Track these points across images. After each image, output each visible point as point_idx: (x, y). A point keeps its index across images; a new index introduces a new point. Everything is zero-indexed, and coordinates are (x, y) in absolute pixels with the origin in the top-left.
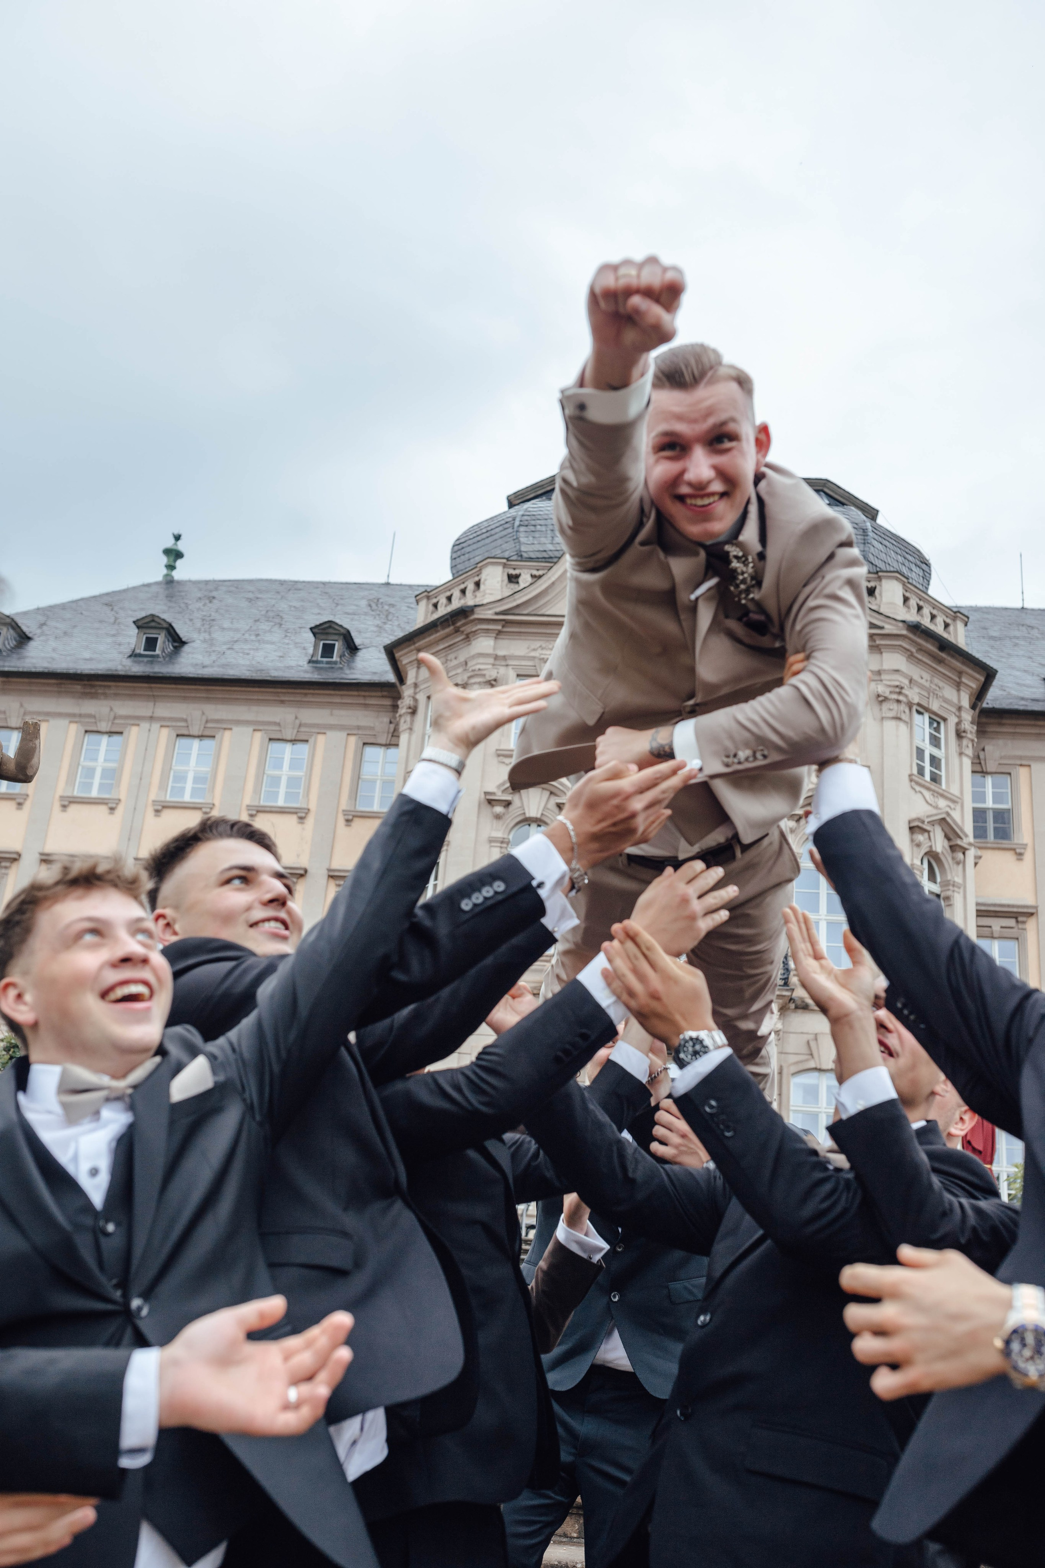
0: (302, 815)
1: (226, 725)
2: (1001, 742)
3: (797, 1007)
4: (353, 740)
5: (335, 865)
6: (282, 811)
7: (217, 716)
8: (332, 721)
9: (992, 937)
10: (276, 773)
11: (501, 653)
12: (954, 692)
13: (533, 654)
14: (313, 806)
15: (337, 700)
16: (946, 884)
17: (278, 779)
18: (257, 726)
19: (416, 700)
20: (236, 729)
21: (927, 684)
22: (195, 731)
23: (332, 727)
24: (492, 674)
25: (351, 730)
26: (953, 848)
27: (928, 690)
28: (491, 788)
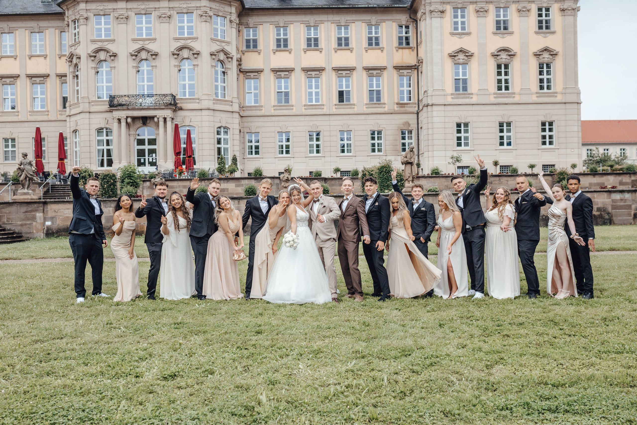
0: (45, 57)
1: (16, 29)
2: (254, 17)
3: (179, 109)
4: (57, 31)
5: (58, 72)
6: (39, 56)
7: (13, 26)
8: (50, 25)
9: (251, 79)
10: (35, 43)
11: (88, 8)
12: (229, 7)
13: (98, 8)
14: (48, 54)
15: (50, 18)
16: (226, 68)
17: (36, 45)
18: (26, 28)
19: (68, 22)
20: (19, 30)
21: (217, 8)
22: (6, 31)
23: (50, 27)
24: (85, 16)
25: (56, 28)
26: (227, 58)
27: (218, 10)
28: (89, 53)
